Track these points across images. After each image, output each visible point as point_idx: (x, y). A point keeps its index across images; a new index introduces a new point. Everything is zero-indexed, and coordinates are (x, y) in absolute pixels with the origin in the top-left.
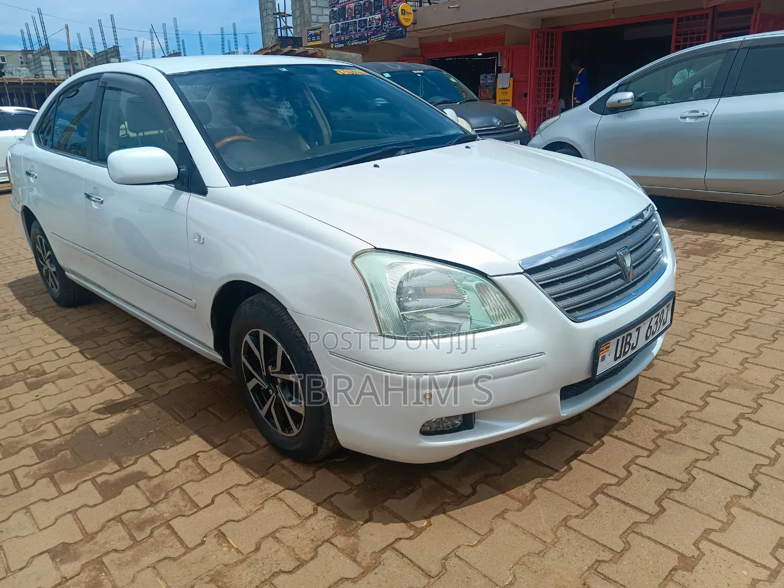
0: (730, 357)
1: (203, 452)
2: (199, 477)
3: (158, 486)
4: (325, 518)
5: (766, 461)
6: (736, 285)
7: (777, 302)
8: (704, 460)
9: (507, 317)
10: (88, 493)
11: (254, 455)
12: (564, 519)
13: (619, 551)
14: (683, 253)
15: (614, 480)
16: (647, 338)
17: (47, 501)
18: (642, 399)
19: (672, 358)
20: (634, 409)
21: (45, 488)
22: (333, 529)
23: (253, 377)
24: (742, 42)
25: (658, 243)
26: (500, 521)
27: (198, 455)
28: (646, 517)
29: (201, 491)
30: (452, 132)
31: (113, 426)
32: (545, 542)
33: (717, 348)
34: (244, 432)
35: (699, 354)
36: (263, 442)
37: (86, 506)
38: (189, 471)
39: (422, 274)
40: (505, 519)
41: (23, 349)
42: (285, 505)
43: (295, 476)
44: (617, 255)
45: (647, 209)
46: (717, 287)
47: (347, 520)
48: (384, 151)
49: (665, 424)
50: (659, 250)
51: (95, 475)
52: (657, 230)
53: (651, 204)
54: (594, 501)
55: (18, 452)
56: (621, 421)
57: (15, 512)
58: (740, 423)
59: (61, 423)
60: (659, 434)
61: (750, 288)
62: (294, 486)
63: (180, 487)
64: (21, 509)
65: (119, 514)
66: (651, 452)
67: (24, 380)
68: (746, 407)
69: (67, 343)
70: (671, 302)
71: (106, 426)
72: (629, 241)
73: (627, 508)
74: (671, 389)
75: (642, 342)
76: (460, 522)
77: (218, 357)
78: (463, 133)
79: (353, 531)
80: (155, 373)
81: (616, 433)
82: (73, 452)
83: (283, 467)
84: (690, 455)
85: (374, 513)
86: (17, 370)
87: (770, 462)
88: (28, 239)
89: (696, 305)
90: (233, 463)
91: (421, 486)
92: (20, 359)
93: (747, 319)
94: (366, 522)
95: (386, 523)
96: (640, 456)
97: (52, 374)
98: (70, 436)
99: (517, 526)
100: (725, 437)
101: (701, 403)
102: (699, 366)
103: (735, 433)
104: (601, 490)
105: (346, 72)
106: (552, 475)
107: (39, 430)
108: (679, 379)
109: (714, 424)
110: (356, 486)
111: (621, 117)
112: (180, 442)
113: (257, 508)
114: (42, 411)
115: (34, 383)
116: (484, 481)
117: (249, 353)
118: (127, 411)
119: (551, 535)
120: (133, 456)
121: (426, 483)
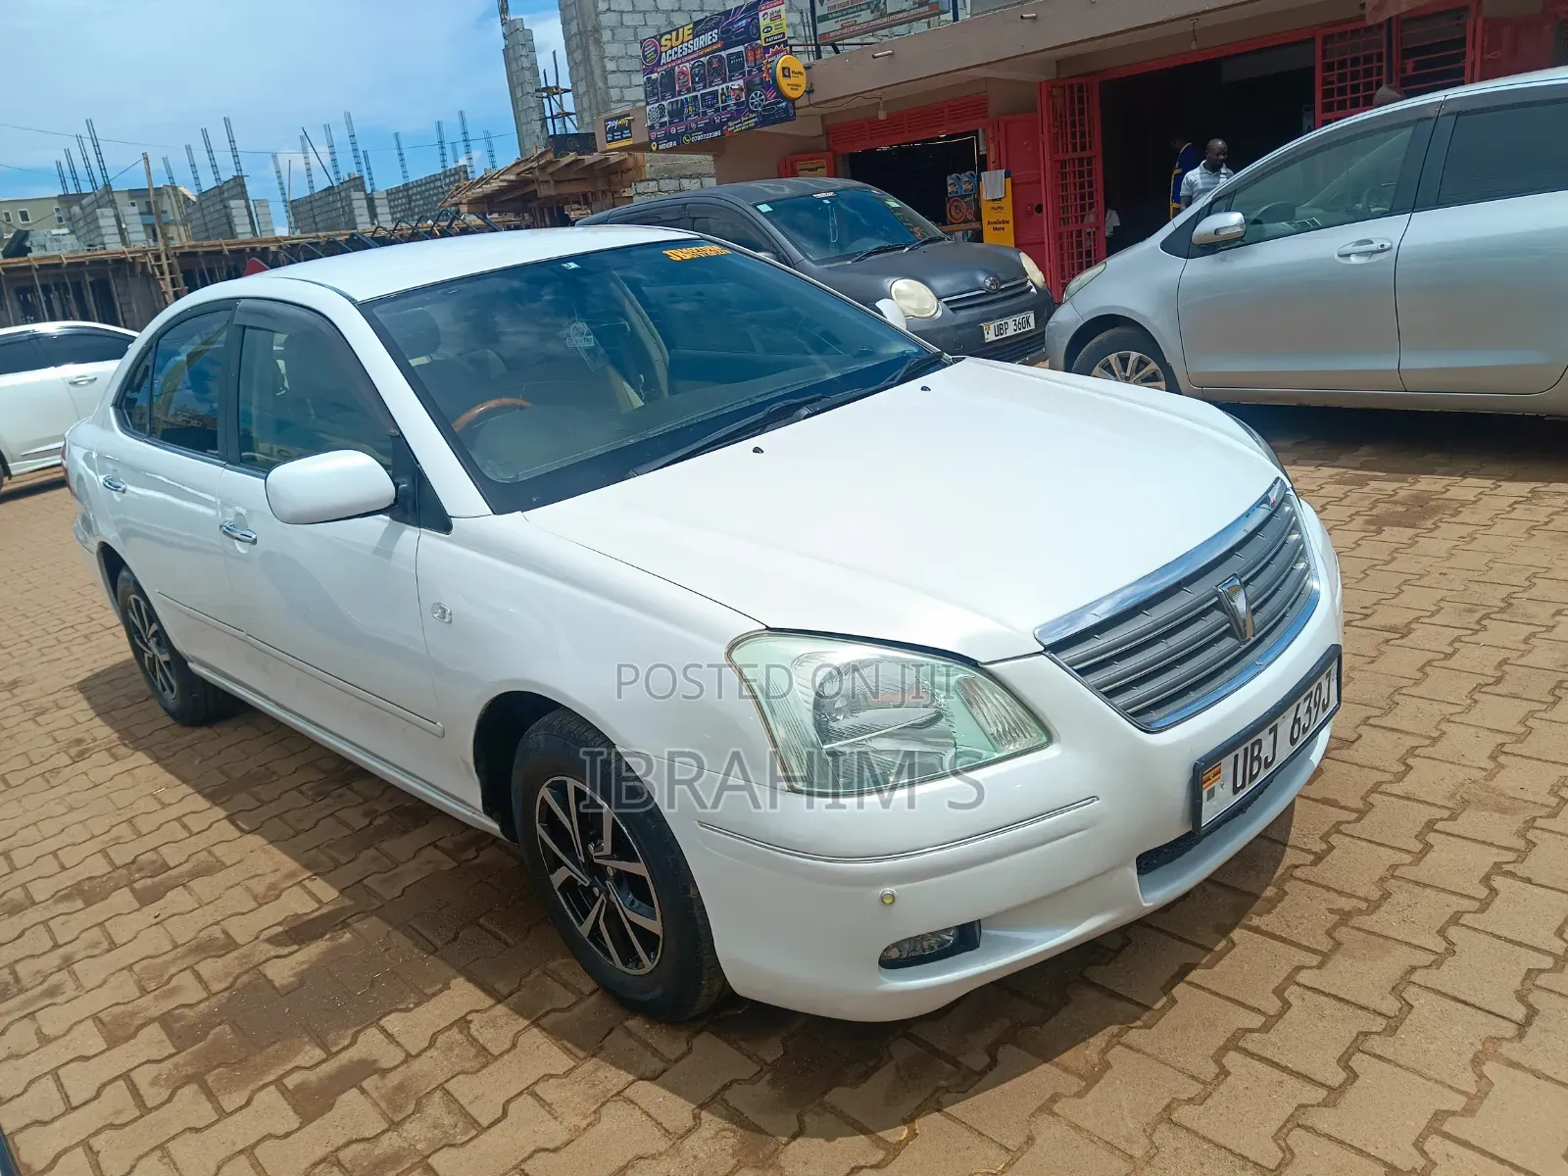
0: (1469, 744)
1: (477, 1011)
2: (475, 1064)
3: (400, 1088)
4: (717, 1134)
5: (1548, 963)
6: (1474, 587)
7: (1558, 618)
8: (1426, 967)
9: (1020, 734)
10: (272, 1111)
11: (576, 1010)
12: (1166, 1107)
13: (1272, 1167)
15: (1257, 1021)
16: (1293, 741)
17: (198, 1130)
18: (1303, 847)
19: (1358, 753)
20: (1288, 868)
21: (190, 1105)
22: (733, 1156)
23: (560, 863)
24: (1441, 104)
25: (1300, 552)
26: (1044, 1120)
27: (469, 1018)
28: (1322, 1093)
29: (482, 1092)
31: (303, 971)
32: (1131, 1157)
33: (1444, 726)
34: (552, 965)
35: (1409, 742)
36: (587, 984)
37: (270, 1136)
38: (455, 1052)
40: (1053, 1114)
41: (120, 819)
42: (638, 1112)
43: (655, 1052)
44: (1217, 594)
45: (1273, 487)
46: (1439, 594)
47: (756, 1135)
49: (1351, 896)
50: (1301, 566)
51: (282, 1072)
52: (1296, 527)
53: (1278, 478)
54: (1222, 1067)
55: (133, 1036)
56: (1264, 895)
57: (141, 1157)
58: (1495, 885)
59: (207, 968)
60: (1338, 917)
61: (1503, 592)
62: (654, 1072)
63: (441, 1087)
64: (153, 1149)
65: (333, 1149)
66: (1325, 958)
67: (130, 884)
68: (1505, 848)
69: (201, 803)
70: (1334, 666)
71: (292, 969)
72: (1241, 562)
73: (1285, 1077)
74: (1358, 820)
75: (1285, 750)
76: (972, 1128)
77: (493, 826)
78: (917, 351)
79: (770, 1158)
80: (372, 852)
81: (1256, 921)
82: (234, 1025)
83: (629, 1033)
84: (1404, 958)
85: (807, 1119)
86: (114, 864)
87: (1556, 963)
88: (111, 600)
89: (1398, 636)
90: (535, 1030)
91: (891, 1057)
92: (117, 841)
93: (1500, 659)
94: (794, 1137)
95: (830, 1138)
96: (1304, 967)
97: (178, 870)
98: (226, 994)
99: (1077, 1128)
100: (1466, 916)
101: (1417, 847)
102: (1409, 768)
103: (1484, 906)
104: (1233, 1043)
105: (686, 254)
106: (1139, 1019)
107: (167, 987)
108: (1375, 798)
109: (1444, 890)
110: (769, 1065)
111: (1223, 260)
112: (434, 995)
113: (589, 1120)
114: (170, 947)
115: (146, 889)
116: (1010, 1038)
117: (550, 818)
118: (327, 936)
119: (1144, 1141)
120: (347, 1028)
121: (902, 1050)
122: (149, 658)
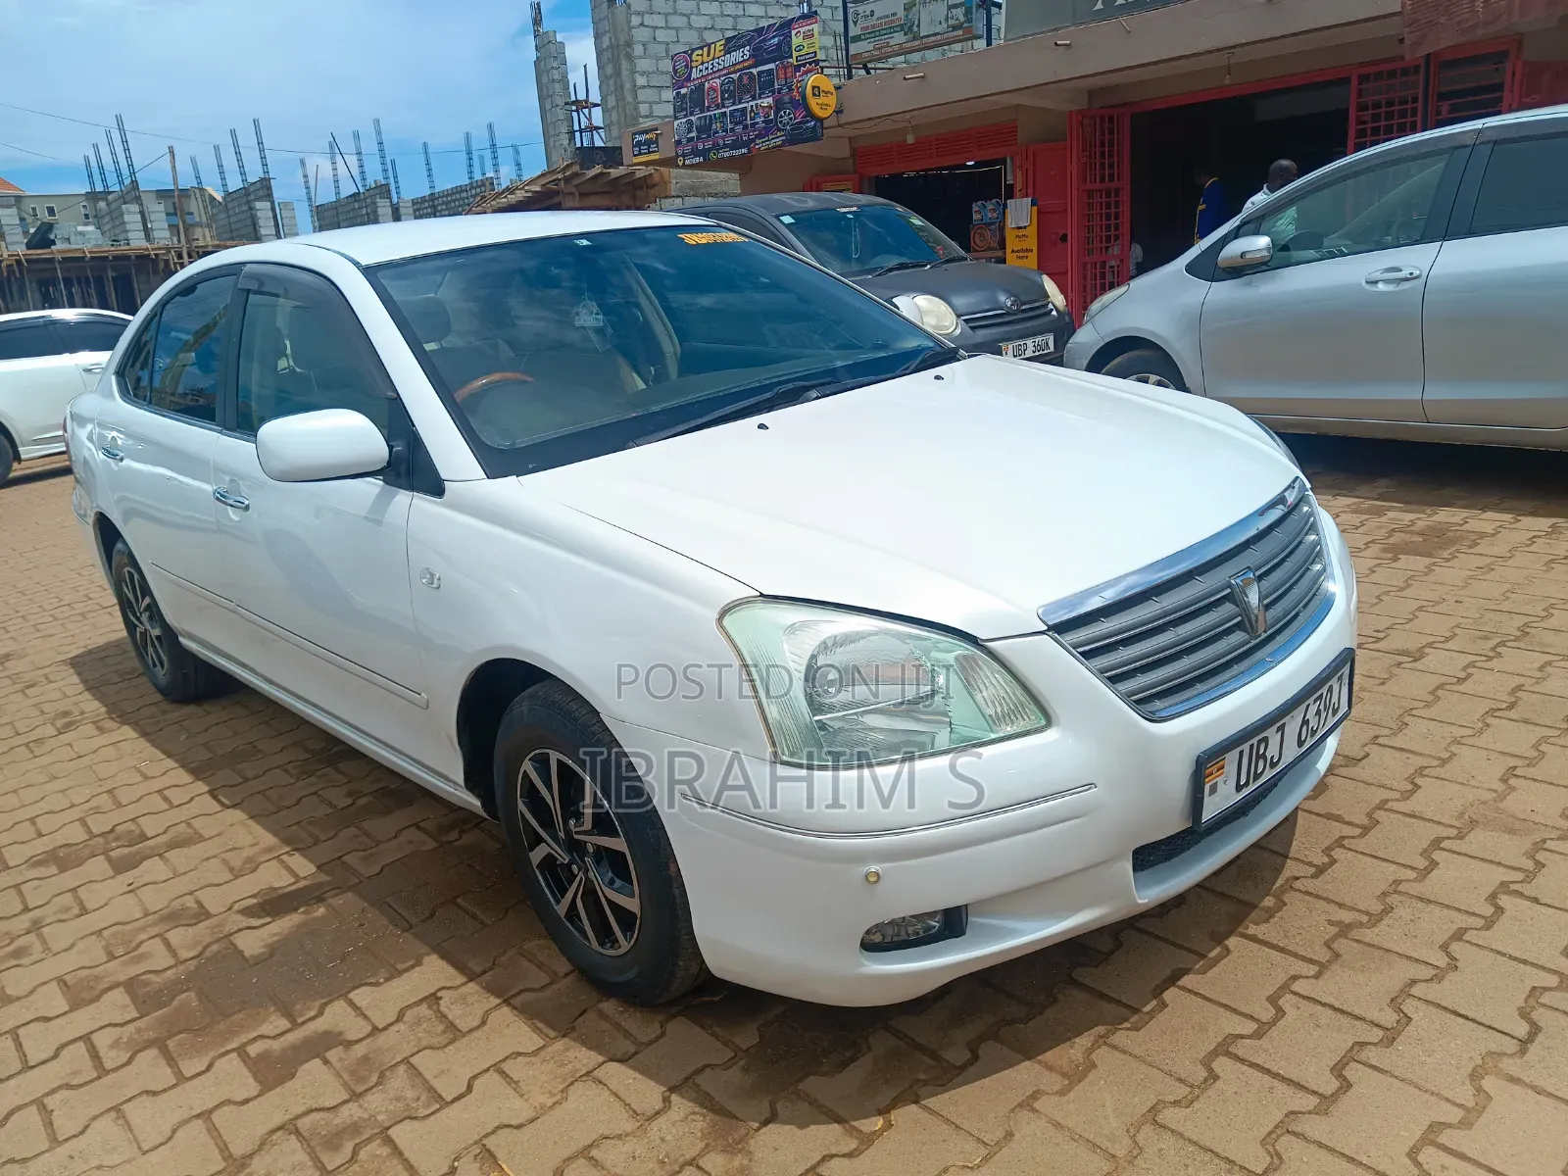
0: (1481, 768)
1: (449, 988)
2: (443, 1040)
3: (366, 1058)
4: (686, 1117)
5: (1553, 981)
6: (1491, 615)
8: (1427, 981)
9: (1019, 716)
10: (232, 1077)
11: (548, 992)
12: (1151, 1108)
13: (1260, 1171)
14: (1385, 550)
15: (1250, 1027)
16: (1300, 743)
17: (155, 1093)
18: (1304, 859)
19: (1363, 771)
20: (1288, 880)
21: (151, 1069)
22: (701, 1139)
23: (540, 840)
24: (1479, 131)
25: (1316, 553)
26: (1024, 1115)
27: (439, 994)
28: (1313, 1101)
29: (446, 1069)
30: (911, 343)
31: (275, 942)
32: (1113, 1156)
33: (1454, 748)
34: (527, 946)
35: (1418, 762)
36: (562, 966)
37: (228, 1102)
38: (422, 1027)
39: (851, 642)
40: (1034, 1110)
41: (102, 789)
42: (608, 1093)
43: (627, 1034)
44: (1230, 586)
45: (1291, 486)
46: (1452, 621)
47: (726, 1120)
48: (776, 394)
49: (1352, 909)
50: (1318, 567)
51: (245, 1040)
52: (1313, 528)
53: (1298, 477)
54: (1211, 1070)
55: (97, 999)
56: (1262, 904)
57: (95, 1118)
58: (1501, 903)
59: (176, 936)
60: (1337, 929)
61: (1520, 621)
62: (626, 1053)
63: (406, 1060)
64: (109, 1110)
65: (291, 1117)
66: (1322, 968)
67: (105, 853)
68: (1513, 868)
69: (184, 777)
70: (1346, 670)
71: (263, 940)
72: (1252, 557)
73: (1276, 1083)
74: (1362, 836)
75: (1291, 752)
76: (948, 1120)
77: (474, 802)
78: (931, 345)
79: (741, 1141)
80: (353, 830)
81: (1252, 930)
82: (201, 994)
83: (602, 1015)
84: (1404, 971)
85: (779, 1106)
86: (92, 833)
87: (1561, 982)
88: (106, 573)
89: (1410, 659)
90: (505, 1009)
91: (869, 1048)
92: (97, 811)
93: (1514, 685)
94: (765, 1123)
95: (802, 1126)
96: (1300, 977)
97: (158, 840)
99: (1057, 1125)
100: (1470, 932)
101: (1422, 863)
102: (1417, 787)
103: (1489, 924)
104: (1225, 1048)
105: (704, 237)
106: (1126, 1020)
107: (136, 953)
108: (1380, 815)
109: (1448, 907)
110: (744, 1052)
111: (1249, 284)
112: (406, 970)
113: (554, 1100)
114: (141, 915)
115: (124, 857)
116: (993, 1034)
117: (531, 793)
118: (302, 910)
119: (1127, 1142)
120: (314, 1000)
121: (881, 1042)
122: (141, 632)
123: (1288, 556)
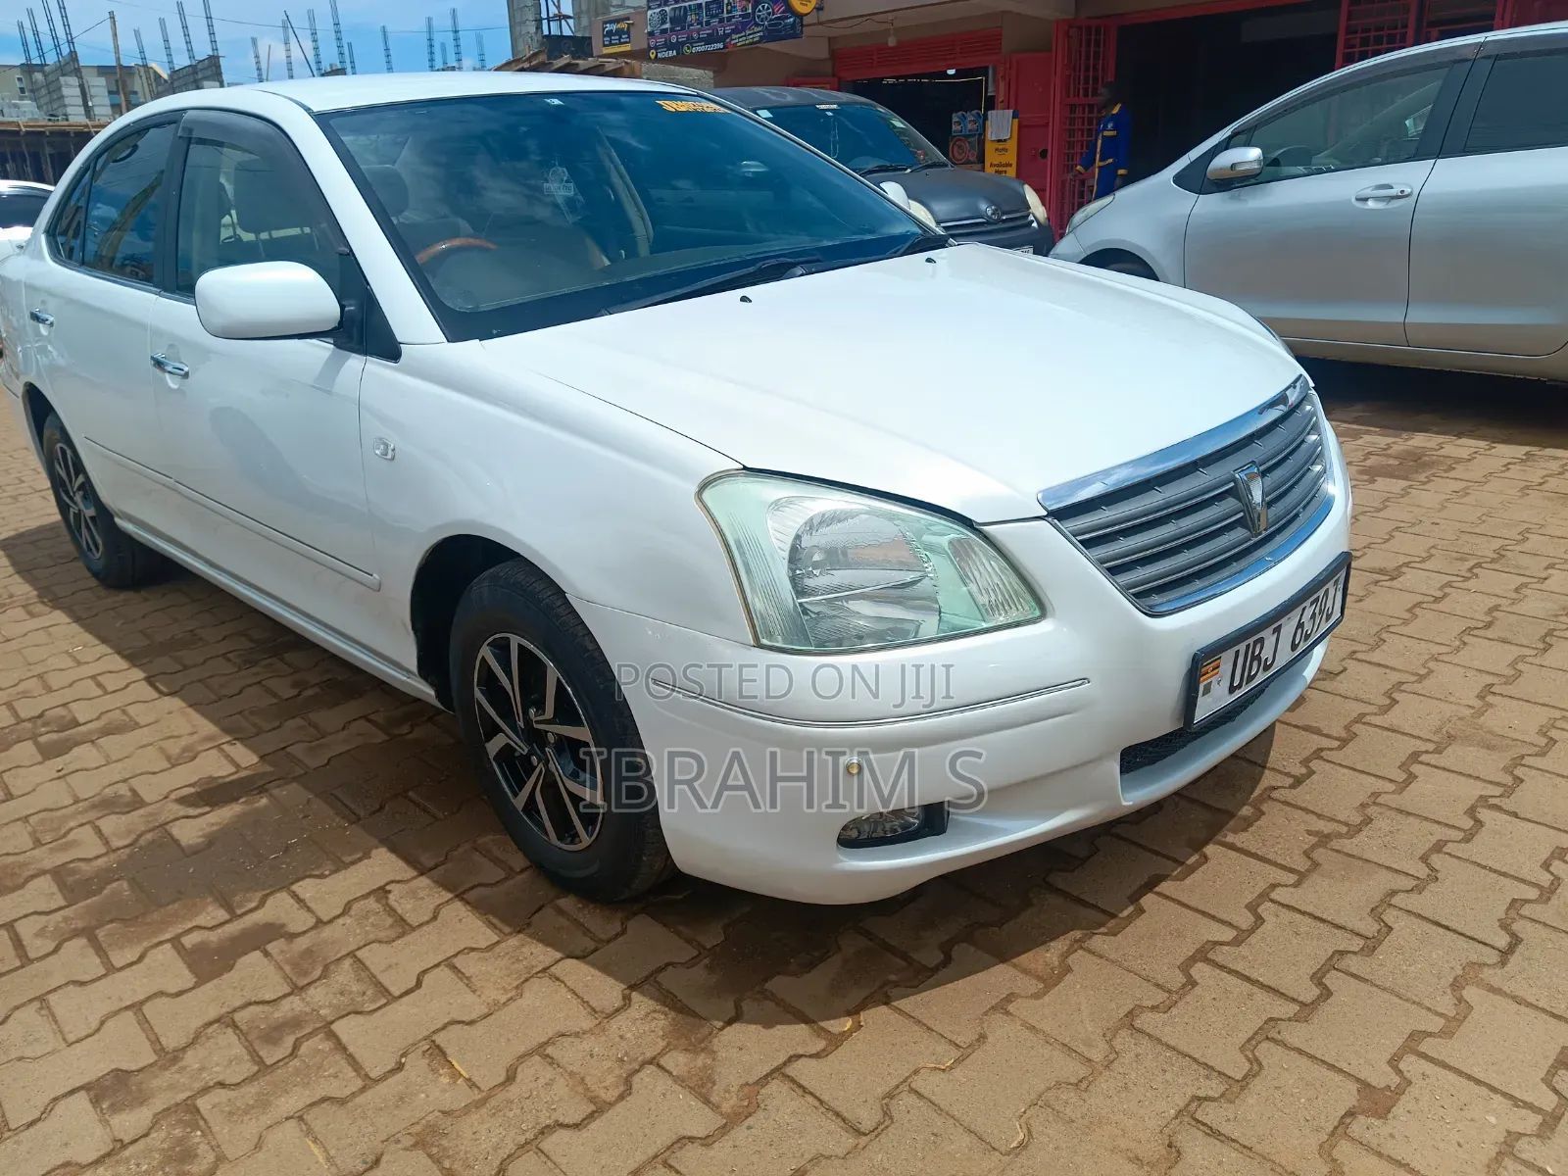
0: (1458, 684)
1: (399, 882)
2: (392, 933)
3: (308, 953)
4: (647, 1015)
5: (1533, 894)
6: (1467, 537)
7: (1550, 571)
8: (1407, 891)
9: (1013, 606)
10: (166, 968)
11: (504, 888)
12: (1129, 1012)
13: (1239, 1077)
14: (1361, 472)
15: (1228, 934)
16: (1294, 647)
17: (82, 984)
18: (1282, 769)
19: (1341, 685)
20: (1266, 789)
21: (78, 958)
22: (663, 1037)
23: (497, 730)
24: (1481, 45)
25: (1316, 455)
26: (998, 1018)
27: (388, 888)
28: (1294, 1008)
29: (393, 964)
30: (898, 229)
31: (215, 832)
32: (1089, 1060)
33: (1432, 665)
34: (480, 841)
35: (1395, 677)
36: (518, 861)
37: (162, 994)
38: (370, 920)
39: (839, 521)
40: (1008, 1013)
41: (30, 674)
42: (564, 990)
43: (587, 932)
44: (1234, 480)
45: (1293, 385)
46: (1431, 542)
47: (690, 1019)
48: (760, 269)
49: (1331, 819)
50: (1317, 468)
51: (180, 931)
52: (1315, 428)
53: (1301, 375)
54: (1189, 977)
55: (22, 886)
56: (1240, 813)
57: (17, 1008)
58: (1480, 816)
59: (109, 824)
60: (1317, 839)
61: (1497, 544)
62: (583, 951)
63: (352, 954)
64: (31, 1001)
65: (228, 1010)
66: (1302, 877)
67: (34, 737)
68: (1491, 782)
69: (120, 663)
70: (1343, 574)
71: (202, 829)
72: (1260, 450)
73: (1255, 989)
74: (1340, 748)
75: (1285, 656)
76: (920, 1022)
77: (426, 691)
78: (920, 232)
79: (702, 1041)
80: (298, 722)
81: (1230, 838)
82: (133, 882)
83: (561, 912)
84: (1383, 882)
85: (744, 1006)
86: (19, 717)
87: (1541, 894)
88: (38, 452)
89: (1387, 578)
90: (458, 904)
91: (839, 948)
92: (26, 695)
93: (1491, 605)
94: (730, 1023)
95: (768, 1024)
96: (1279, 885)
97: (90, 726)
98: (127, 851)
99: (1033, 1028)
100: (1450, 845)
101: (1401, 777)
102: (1395, 702)
103: (1469, 837)
104: (1202, 955)
105: (683, 106)
106: (1103, 925)
107: (64, 840)
108: (1358, 728)
109: (1426, 819)
110: (708, 950)
111: (1237, 198)
112: (353, 863)
113: (509, 996)
114: (71, 801)
115: (53, 744)
116: (967, 937)
117: (490, 682)
118: (242, 800)
119: (1102, 1045)
120: (255, 891)
121: (851, 944)
122: (74, 513)
123: (1291, 453)
